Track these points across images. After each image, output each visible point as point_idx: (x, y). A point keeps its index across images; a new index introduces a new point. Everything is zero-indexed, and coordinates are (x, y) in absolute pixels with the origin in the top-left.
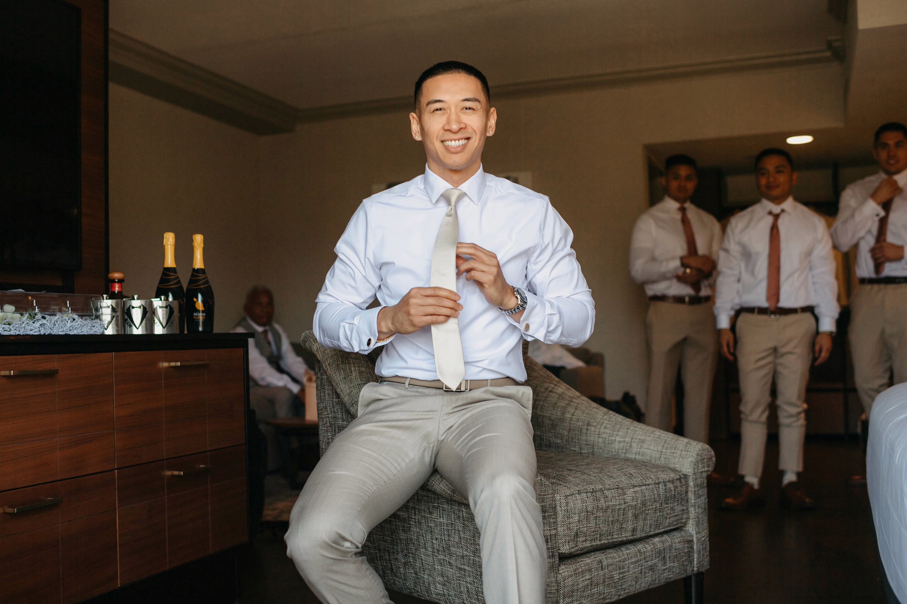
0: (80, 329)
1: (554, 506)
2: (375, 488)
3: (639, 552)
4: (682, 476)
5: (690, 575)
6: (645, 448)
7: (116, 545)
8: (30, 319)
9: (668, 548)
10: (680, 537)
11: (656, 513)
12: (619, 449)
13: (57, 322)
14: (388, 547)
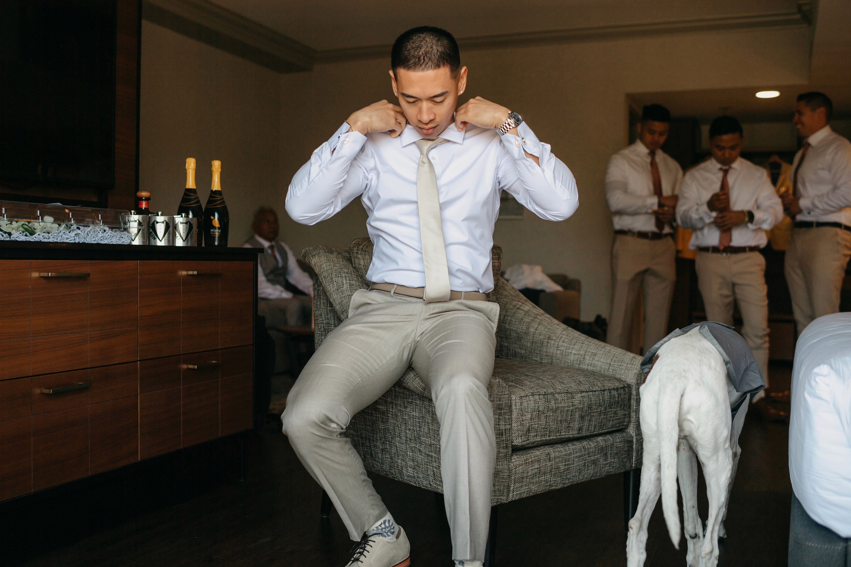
0: (110, 239)
1: (509, 405)
2: (359, 380)
3: (583, 448)
4: (626, 385)
5: (629, 470)
6: (596, 361)
7: (138, 425)
8: (66, 229)
9: (610, 446)
10: (621, 437)
11: (600, 416)
12: (574, 360)
13: (90, 233)
14: (369, 436)
